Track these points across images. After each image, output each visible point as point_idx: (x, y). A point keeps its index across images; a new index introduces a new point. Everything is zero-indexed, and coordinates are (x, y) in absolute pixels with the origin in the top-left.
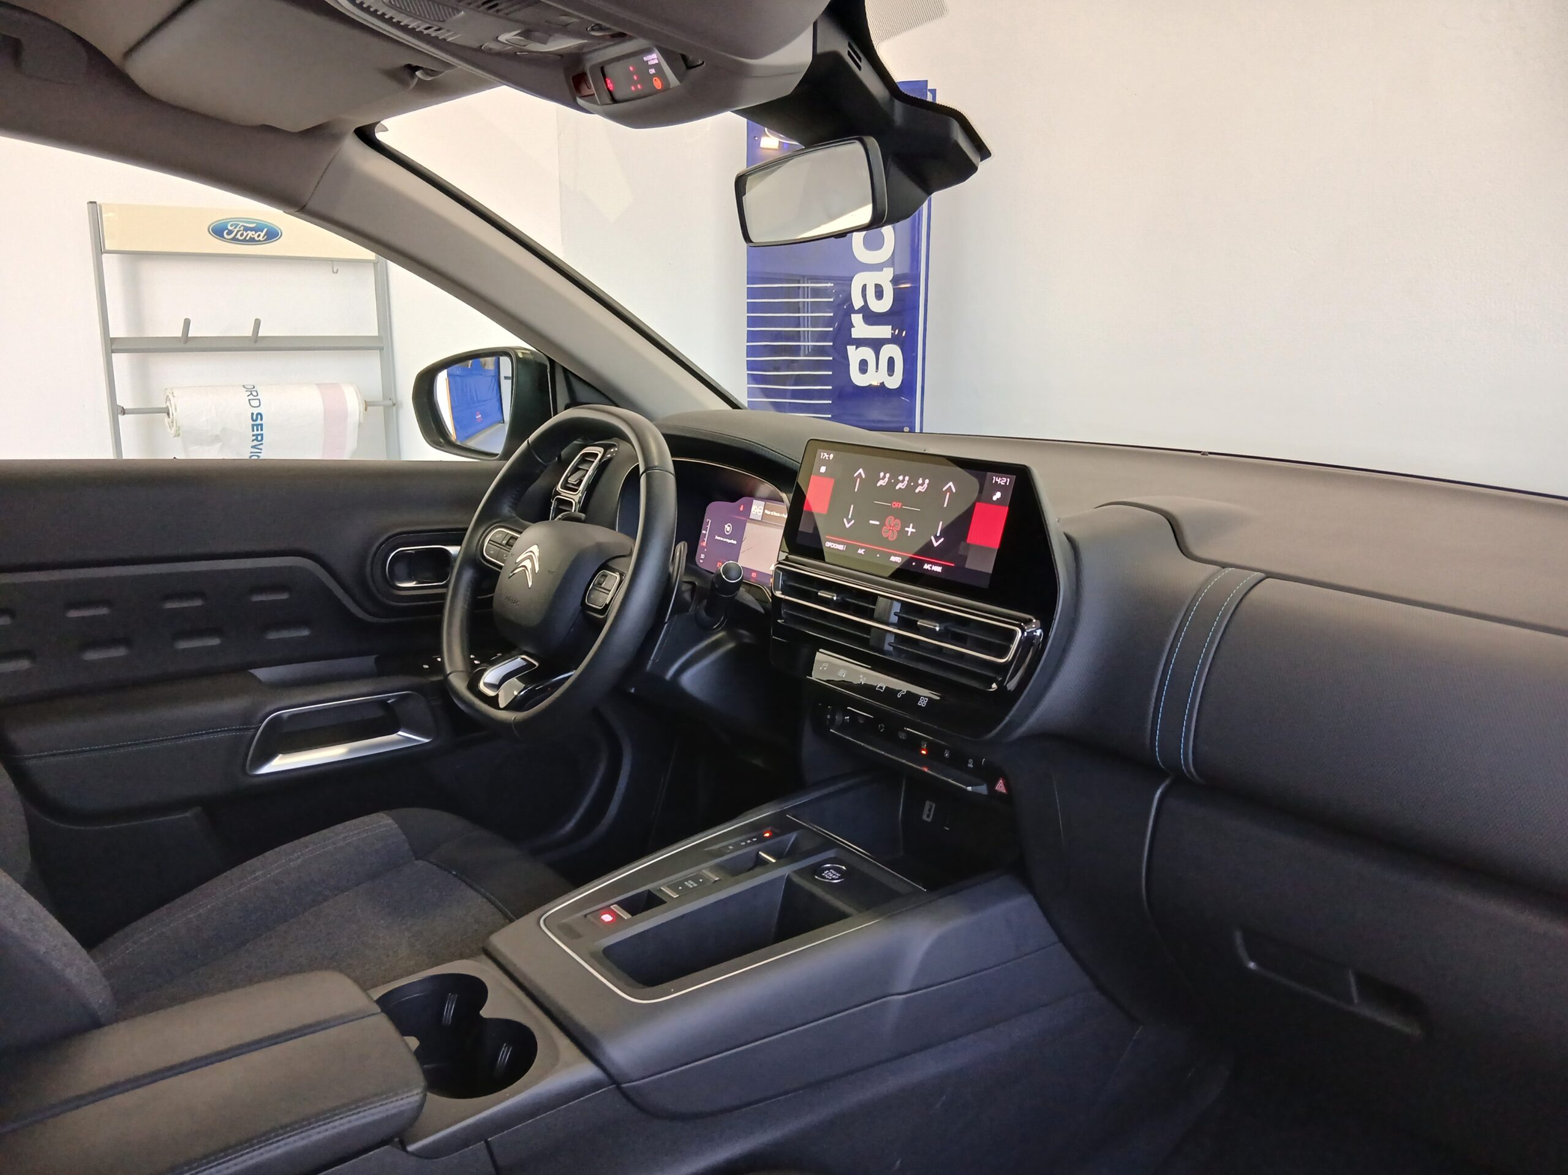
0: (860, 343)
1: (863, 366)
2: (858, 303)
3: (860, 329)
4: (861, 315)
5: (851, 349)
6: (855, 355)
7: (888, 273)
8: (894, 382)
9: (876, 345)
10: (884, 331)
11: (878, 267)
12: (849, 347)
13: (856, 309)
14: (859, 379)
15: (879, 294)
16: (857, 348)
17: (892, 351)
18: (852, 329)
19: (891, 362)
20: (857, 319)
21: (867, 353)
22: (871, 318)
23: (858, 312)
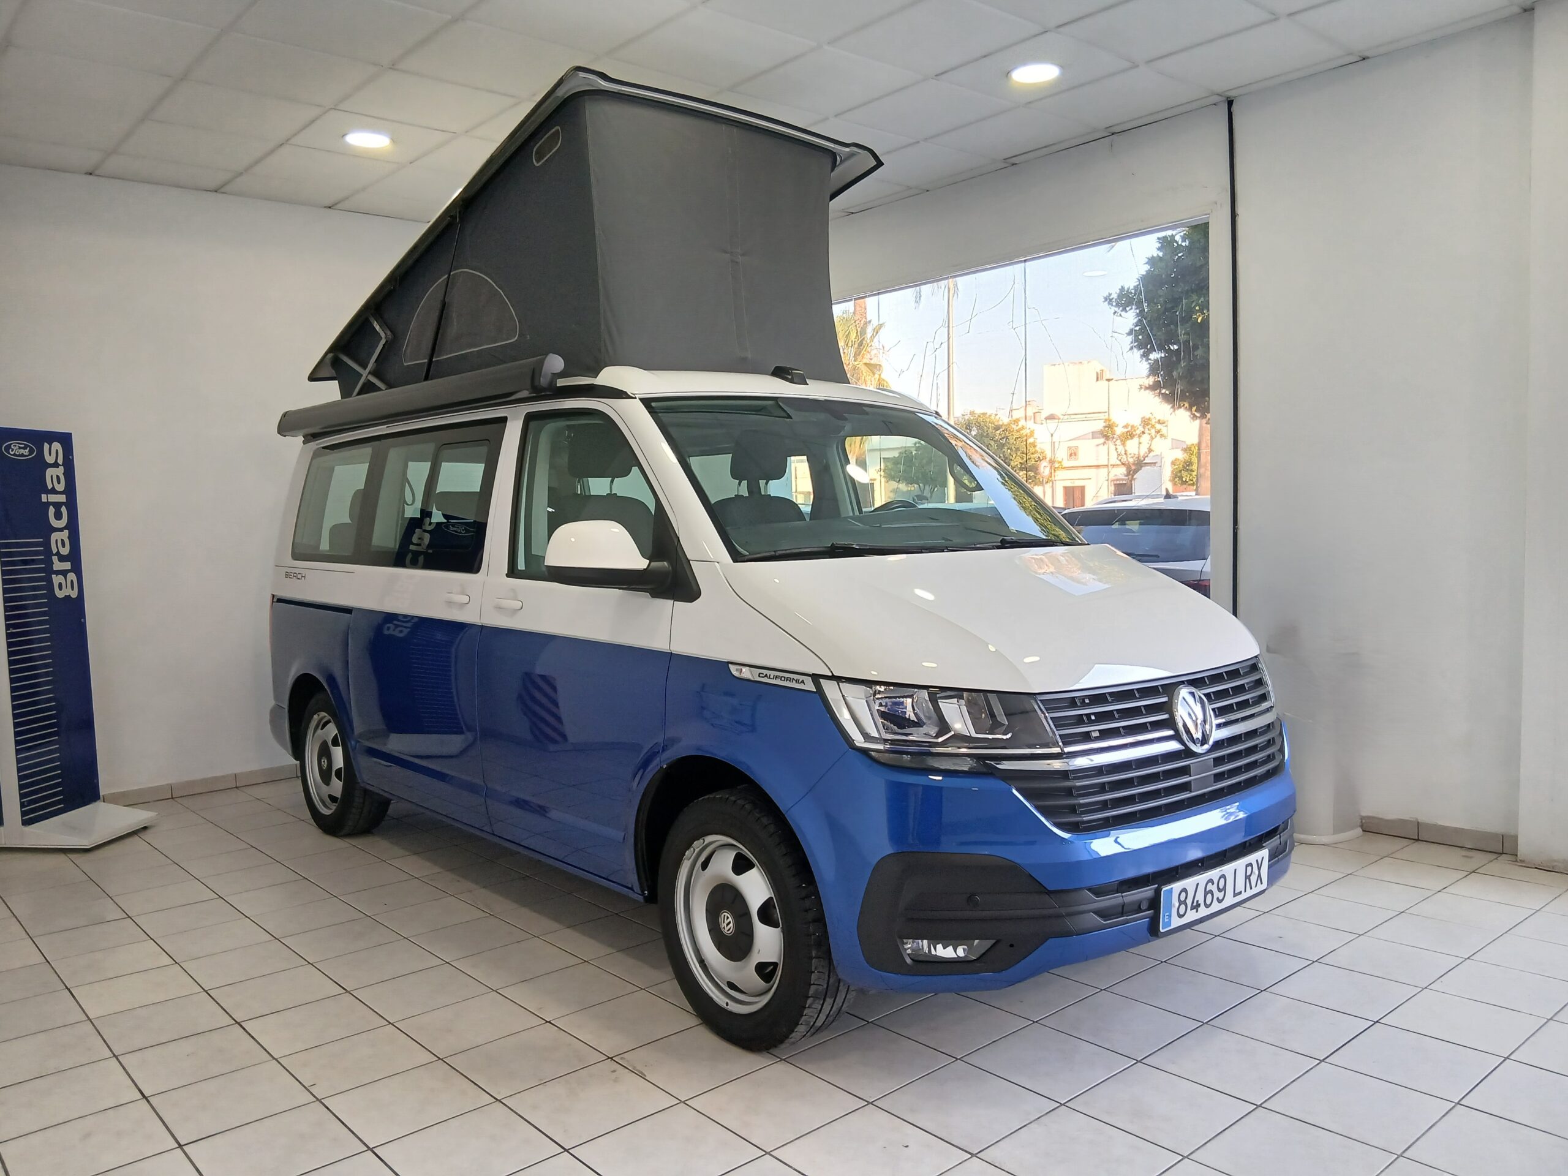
0: (58, 573)
1: (61, 587)
2: (54, 550)
3: (58, 565)
4: (56, 557)
6: (57, 579)
7: (66, 532)
8: (74, 594)
9: (64, 573)
10: (67, 566)
11: (61, 530)
12: (53, 576)
13: (54, 553)
14: (60, 594)
15: (63, 545)
16: (57, 575)
17: (72, 576)
18: (54, 565)
19: (72, 582)
20: (55, 559)
21: (61, 579)
22: (62, 558)
23: (55, 555)
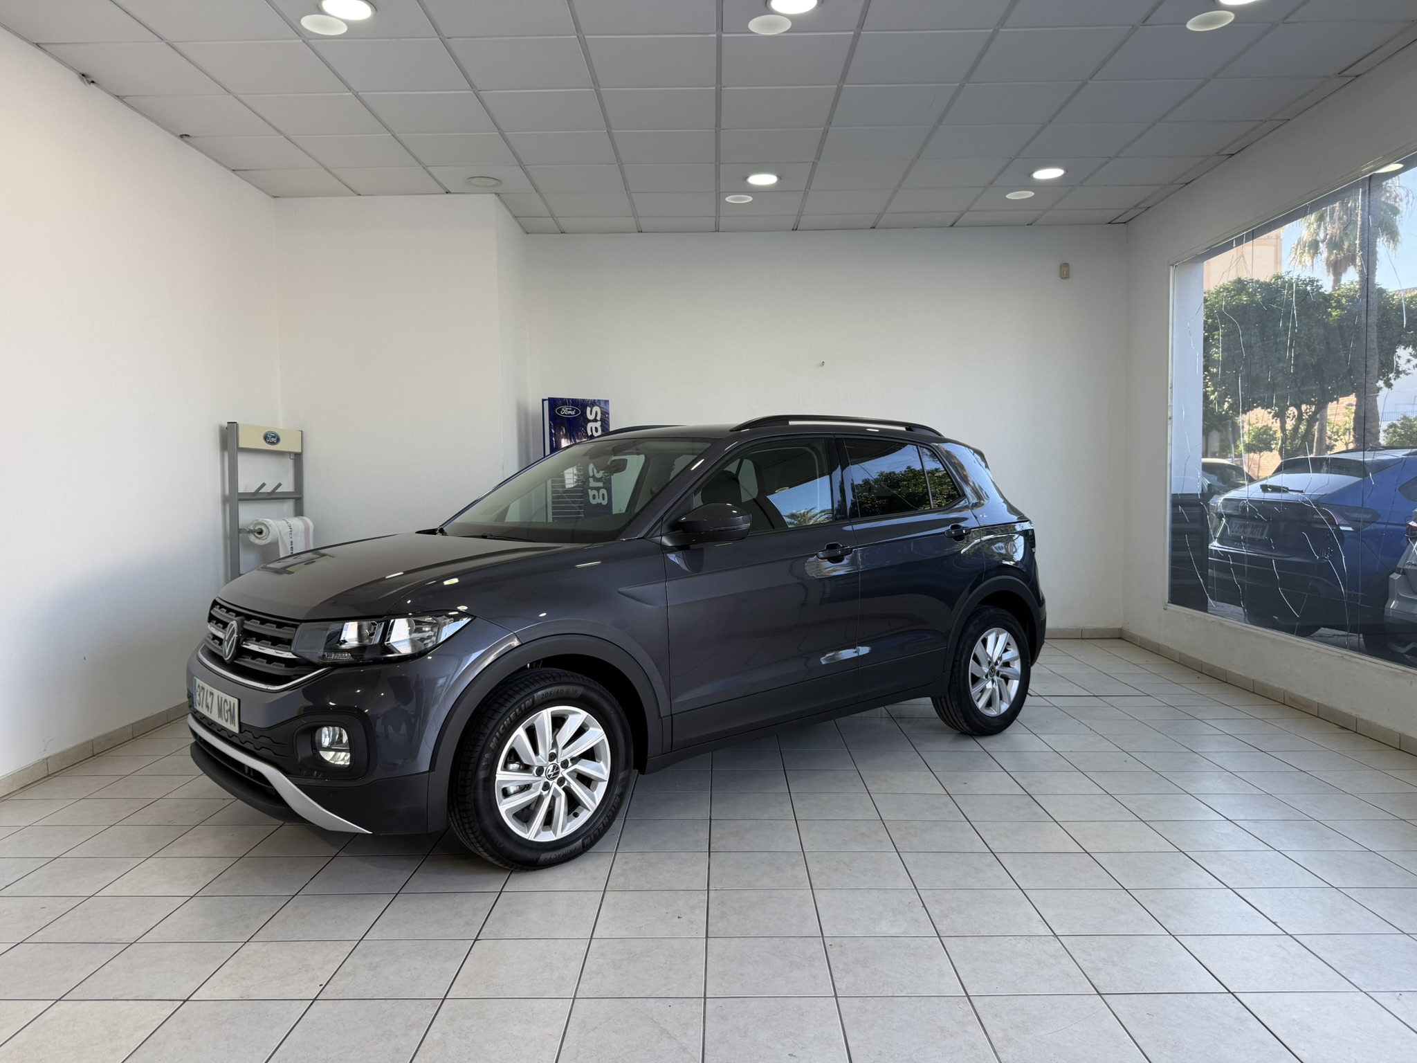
0: (593, 488)
1: (594, 497)
2: (591, 474)
3: (593, 484)
5: (589, 490)
6: (591, 493)
8: (605, 503)
9: (598, 489)
10: (600, 484)
14: (593, 502)
17: (603, 491)
18: (589, 484)
19: (603, 494)
20: (591, 480)
21: (595, 492)
23: (592, 477)
